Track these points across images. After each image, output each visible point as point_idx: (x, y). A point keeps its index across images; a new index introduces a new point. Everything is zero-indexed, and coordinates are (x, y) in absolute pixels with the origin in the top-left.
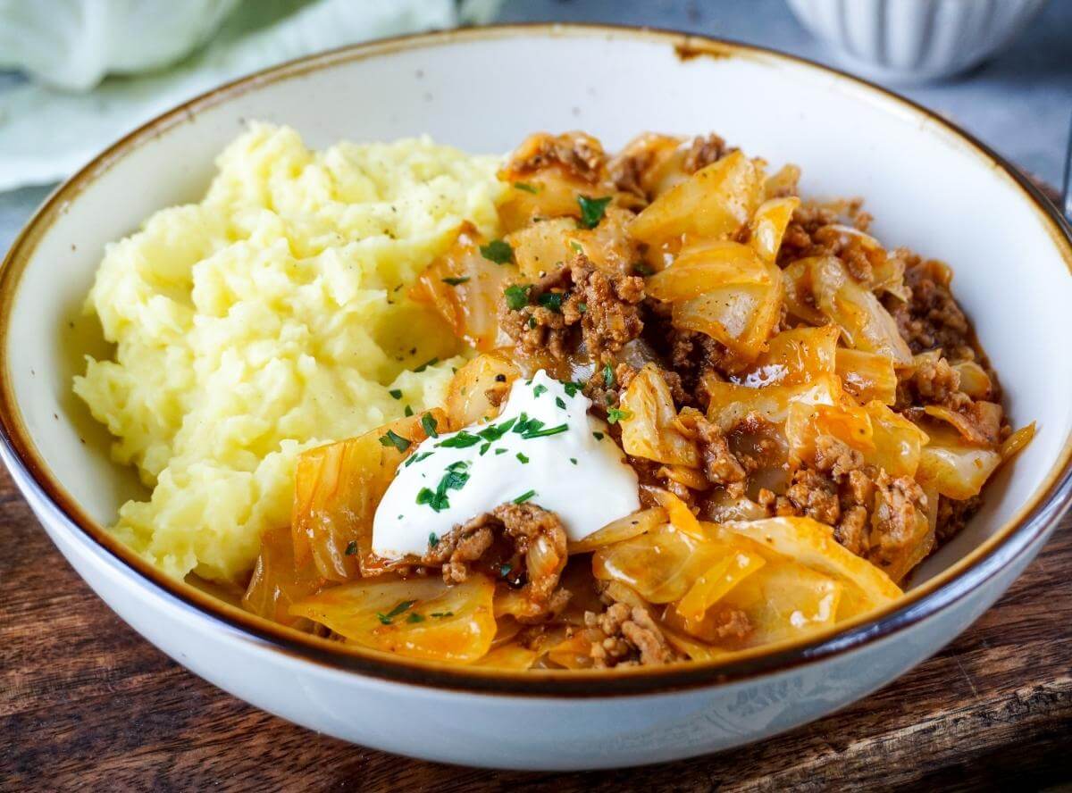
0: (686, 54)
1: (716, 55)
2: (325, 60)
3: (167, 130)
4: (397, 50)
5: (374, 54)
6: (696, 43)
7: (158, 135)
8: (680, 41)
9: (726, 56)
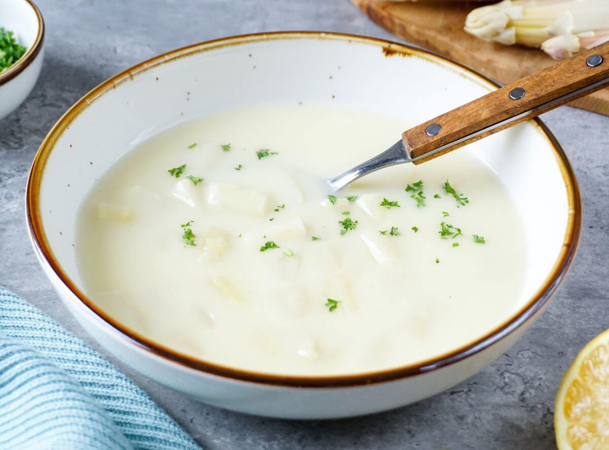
0: (389, 52)
1: (405, 54)
2: (201, 47)
3: (119, 84)
4: (239, 43)
5: (227, 45)
6: (394, 47)
7: (114, 87)
8: (386, 45)
9: (409, 55)
